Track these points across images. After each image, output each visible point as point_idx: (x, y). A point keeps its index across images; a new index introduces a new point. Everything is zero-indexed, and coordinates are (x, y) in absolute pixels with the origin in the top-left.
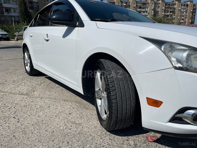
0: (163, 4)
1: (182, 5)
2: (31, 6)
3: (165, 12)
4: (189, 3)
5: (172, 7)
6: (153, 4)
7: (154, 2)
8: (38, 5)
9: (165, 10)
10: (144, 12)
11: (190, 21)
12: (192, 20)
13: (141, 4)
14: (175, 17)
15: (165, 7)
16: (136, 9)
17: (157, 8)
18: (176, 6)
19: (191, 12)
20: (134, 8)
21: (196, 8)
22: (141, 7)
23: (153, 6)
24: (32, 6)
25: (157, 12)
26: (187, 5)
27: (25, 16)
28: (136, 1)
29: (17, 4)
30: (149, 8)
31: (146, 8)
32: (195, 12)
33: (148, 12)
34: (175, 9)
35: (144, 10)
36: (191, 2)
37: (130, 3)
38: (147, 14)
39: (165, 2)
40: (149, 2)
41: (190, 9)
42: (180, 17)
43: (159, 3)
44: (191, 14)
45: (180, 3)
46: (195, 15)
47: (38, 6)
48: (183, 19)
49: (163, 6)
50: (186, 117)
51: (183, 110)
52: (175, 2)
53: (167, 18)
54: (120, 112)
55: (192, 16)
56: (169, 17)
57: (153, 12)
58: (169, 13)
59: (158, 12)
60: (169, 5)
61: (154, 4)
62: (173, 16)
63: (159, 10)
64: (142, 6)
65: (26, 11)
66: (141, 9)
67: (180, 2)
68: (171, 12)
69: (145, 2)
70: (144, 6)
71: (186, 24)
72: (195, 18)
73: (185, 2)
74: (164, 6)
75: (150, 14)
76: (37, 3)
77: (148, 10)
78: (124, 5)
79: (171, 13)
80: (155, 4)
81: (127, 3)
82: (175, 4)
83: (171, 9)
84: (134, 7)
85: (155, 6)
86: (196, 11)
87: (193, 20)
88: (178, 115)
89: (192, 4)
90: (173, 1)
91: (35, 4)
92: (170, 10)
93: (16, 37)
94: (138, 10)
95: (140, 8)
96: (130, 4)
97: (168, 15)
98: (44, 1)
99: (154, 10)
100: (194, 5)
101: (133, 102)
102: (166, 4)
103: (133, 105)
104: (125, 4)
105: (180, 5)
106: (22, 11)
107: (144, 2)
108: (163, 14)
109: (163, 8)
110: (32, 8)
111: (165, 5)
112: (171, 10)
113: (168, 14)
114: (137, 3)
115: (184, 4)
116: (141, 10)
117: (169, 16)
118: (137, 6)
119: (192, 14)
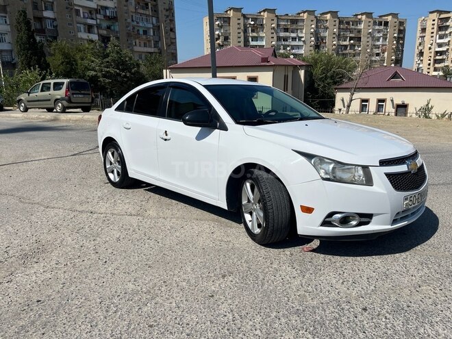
0: (335, 21)
1: (375, 23)
2: (38, 26)
3: (339, 40)
4: (389, 18)
5: (353, 27)
6: (312, 21)
7: (316, 17)
8: (55, 24)
9: (339, 35)
10: (294, 39)
11: (393, 58)
12: (396, 55)
13: (287, 20)
14: (360, 49)
15: (339, 28)
16: (277, 33)
17: (320, 30)
18: (362, 26)
19: (395, 37)
20: (273, 31)
21: (404, 30)
22: (288, 29)
23: (313, 26)
24: (42, 26)
25: (322, 40)
26: (386, 24)
27: (29, 52)
28: (277, 16)
29: (6, 22)
30: (304, 31)
31: (299, 31)
32: (403, 39)
33: (303, 39)
34: (359, 31)
35: (293, 35)
36: (393, 17)
37: (263, 19)
38: (301, 43)
39: (339, 18)
40: (305, 17)
41: (392, 32)
42: (372, 49)
43: (327, 21)
44: (395, 42)
45: (370, 20)
46: (403, 45)
47: (57, 26)
48: (378, 55)
49: (335, 25)
50: (334, 221)
51: (331, 215)
52: (359, 17)
53: (344, 52)
54: (276, 221)
55: (397, 47)
56: (348, 51)
57: (313, 39)
58: (348, 40)
59: (323, 38)
60: (348, 23)
61: (315, 21)
62: (356, 48)
63: (327, 34)
64: (289, 27)
65: (31, 40)
66: (288, 32)
67: (372, 18)
68: (351, 39)
69: (297, 18)
70: (294, 26)
71: (385, 64)
72: (403, 51)
73: (381, 17)
74: (337, 25)
75: (308, 42)
76: (54, 20)
77: (303, 35)
78: (250, 24)
79: (352, 42)
80: (318, 21)
81: (256, 19)
82: (360, 21)
83: (351, 32)
84: (273, 28)
85: (317, 26)
86: (404, 36)
87: (400, 56)
88: (327, 219)
89: (396, 20)
90: (357, 15)
91: (48, 22)
92: (349, 35)
93: (23, 104)
94: (282, 34)
95: (286, 30)
96: (264, 23)
97: (346, 46)
98: (70, 16)
99: (316, 34)
100: (401, 23)
101: (288, 211)
102: (341, 22)
103: (288, 214)
104: (253, 23)
105: (371, 24)
106: (21, 40)
107: (294, 18)
108: (334, 43)
109: (335, 30)
110: (42, 31)
111: (339, 24)
112: (351, 35)
113: (345, 43)
114: (278, 18)
115: (380, 20)
116: (287, 34)
117: (348, 48)
118: (278, 25)
119: (398, 42)
